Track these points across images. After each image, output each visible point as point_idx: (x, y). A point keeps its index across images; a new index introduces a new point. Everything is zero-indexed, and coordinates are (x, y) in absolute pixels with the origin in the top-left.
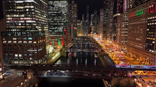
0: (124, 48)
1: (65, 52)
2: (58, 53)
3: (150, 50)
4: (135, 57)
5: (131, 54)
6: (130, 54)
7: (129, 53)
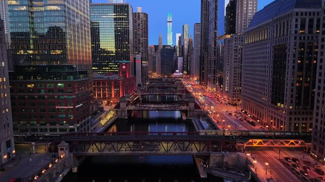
0: (239, 100)
1: (125, 111)
2: (112, 112)
3: (279, 104)
4: (256, 116)
5: (250, 112)
6: (248, 111)
7: (246, 110)
